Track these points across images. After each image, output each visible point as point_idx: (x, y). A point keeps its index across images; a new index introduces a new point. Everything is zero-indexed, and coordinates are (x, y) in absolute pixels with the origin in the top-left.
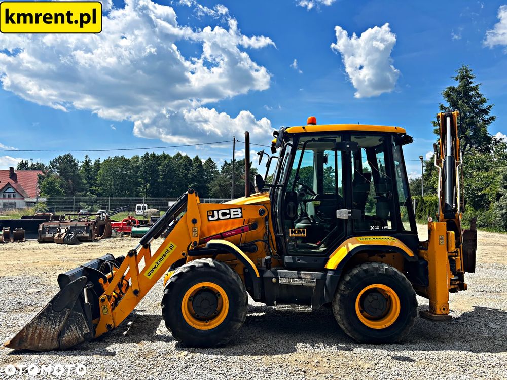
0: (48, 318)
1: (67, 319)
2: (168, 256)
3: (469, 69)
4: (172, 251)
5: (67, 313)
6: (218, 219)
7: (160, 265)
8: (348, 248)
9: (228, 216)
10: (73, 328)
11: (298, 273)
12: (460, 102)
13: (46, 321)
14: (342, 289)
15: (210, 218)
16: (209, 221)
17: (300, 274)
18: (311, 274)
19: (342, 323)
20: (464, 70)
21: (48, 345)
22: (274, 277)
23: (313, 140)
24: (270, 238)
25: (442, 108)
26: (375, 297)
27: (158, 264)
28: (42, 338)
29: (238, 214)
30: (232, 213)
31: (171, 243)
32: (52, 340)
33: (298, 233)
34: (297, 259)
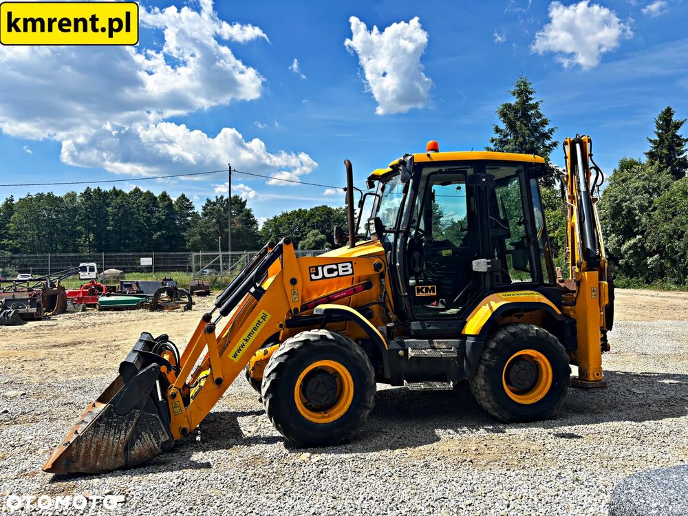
0: (109, 425)
1: (136, 424)
2: (259, 329)
3: (528, 82)
4: (264, 323)
5: (137, 416)
6: (324, 277)
7: (250, 341)
8: (491, 308)
9: (335, 274)
10: (146, 436)
11: (431, 343)
12: (518, 123)
13: (106, 429)
14: (487, 358)
15: (313, 277)
16: (312, 280)
17: (433, 343)
18: (446, 343)
19: (487, 400)
20: (522, 82)
21: (110, 462)
22: (400, 349)
23: (440, 171)
24: (387, 299)
25: (497, 130)
26: (522, 366)
27: (246, 340)
28: (101, 455)
29: (348, 270)
30: (341, 269)
31: (263, 311)
32: (116, 455)
33: (426, 292)
34: (426, 324)
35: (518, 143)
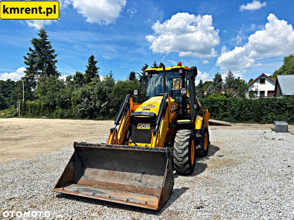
12: (42, 49)
20: (43, 31)
35: (42, 58)
